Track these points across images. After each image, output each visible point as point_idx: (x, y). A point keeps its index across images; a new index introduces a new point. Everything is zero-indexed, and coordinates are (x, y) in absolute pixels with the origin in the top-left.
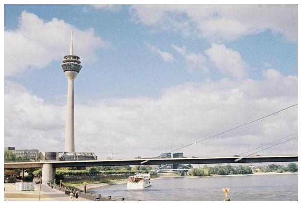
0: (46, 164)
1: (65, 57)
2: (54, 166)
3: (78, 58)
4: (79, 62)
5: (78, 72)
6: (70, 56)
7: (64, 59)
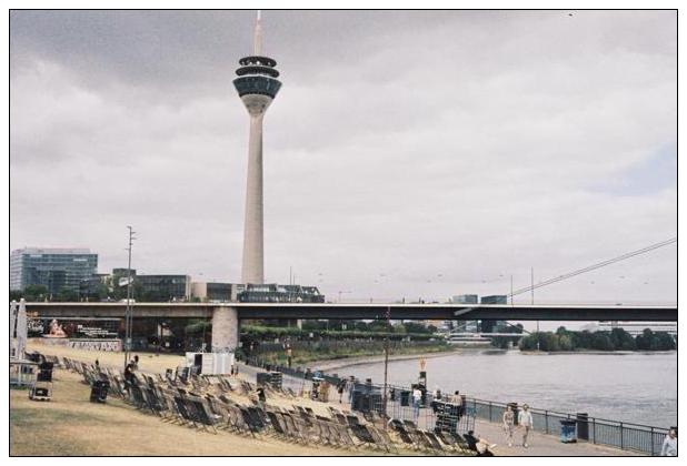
0: (222, 309)
1: (243, 61)
2: (242, 314)
3: (274, 63)
4: (276, 74)
5: (273, 97)
6: (254, 59)
7: (240, 66)
